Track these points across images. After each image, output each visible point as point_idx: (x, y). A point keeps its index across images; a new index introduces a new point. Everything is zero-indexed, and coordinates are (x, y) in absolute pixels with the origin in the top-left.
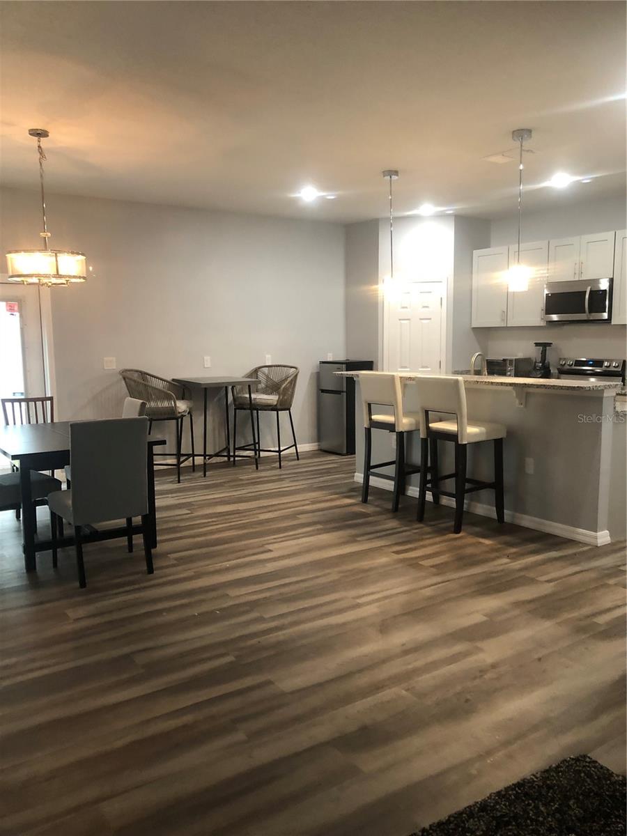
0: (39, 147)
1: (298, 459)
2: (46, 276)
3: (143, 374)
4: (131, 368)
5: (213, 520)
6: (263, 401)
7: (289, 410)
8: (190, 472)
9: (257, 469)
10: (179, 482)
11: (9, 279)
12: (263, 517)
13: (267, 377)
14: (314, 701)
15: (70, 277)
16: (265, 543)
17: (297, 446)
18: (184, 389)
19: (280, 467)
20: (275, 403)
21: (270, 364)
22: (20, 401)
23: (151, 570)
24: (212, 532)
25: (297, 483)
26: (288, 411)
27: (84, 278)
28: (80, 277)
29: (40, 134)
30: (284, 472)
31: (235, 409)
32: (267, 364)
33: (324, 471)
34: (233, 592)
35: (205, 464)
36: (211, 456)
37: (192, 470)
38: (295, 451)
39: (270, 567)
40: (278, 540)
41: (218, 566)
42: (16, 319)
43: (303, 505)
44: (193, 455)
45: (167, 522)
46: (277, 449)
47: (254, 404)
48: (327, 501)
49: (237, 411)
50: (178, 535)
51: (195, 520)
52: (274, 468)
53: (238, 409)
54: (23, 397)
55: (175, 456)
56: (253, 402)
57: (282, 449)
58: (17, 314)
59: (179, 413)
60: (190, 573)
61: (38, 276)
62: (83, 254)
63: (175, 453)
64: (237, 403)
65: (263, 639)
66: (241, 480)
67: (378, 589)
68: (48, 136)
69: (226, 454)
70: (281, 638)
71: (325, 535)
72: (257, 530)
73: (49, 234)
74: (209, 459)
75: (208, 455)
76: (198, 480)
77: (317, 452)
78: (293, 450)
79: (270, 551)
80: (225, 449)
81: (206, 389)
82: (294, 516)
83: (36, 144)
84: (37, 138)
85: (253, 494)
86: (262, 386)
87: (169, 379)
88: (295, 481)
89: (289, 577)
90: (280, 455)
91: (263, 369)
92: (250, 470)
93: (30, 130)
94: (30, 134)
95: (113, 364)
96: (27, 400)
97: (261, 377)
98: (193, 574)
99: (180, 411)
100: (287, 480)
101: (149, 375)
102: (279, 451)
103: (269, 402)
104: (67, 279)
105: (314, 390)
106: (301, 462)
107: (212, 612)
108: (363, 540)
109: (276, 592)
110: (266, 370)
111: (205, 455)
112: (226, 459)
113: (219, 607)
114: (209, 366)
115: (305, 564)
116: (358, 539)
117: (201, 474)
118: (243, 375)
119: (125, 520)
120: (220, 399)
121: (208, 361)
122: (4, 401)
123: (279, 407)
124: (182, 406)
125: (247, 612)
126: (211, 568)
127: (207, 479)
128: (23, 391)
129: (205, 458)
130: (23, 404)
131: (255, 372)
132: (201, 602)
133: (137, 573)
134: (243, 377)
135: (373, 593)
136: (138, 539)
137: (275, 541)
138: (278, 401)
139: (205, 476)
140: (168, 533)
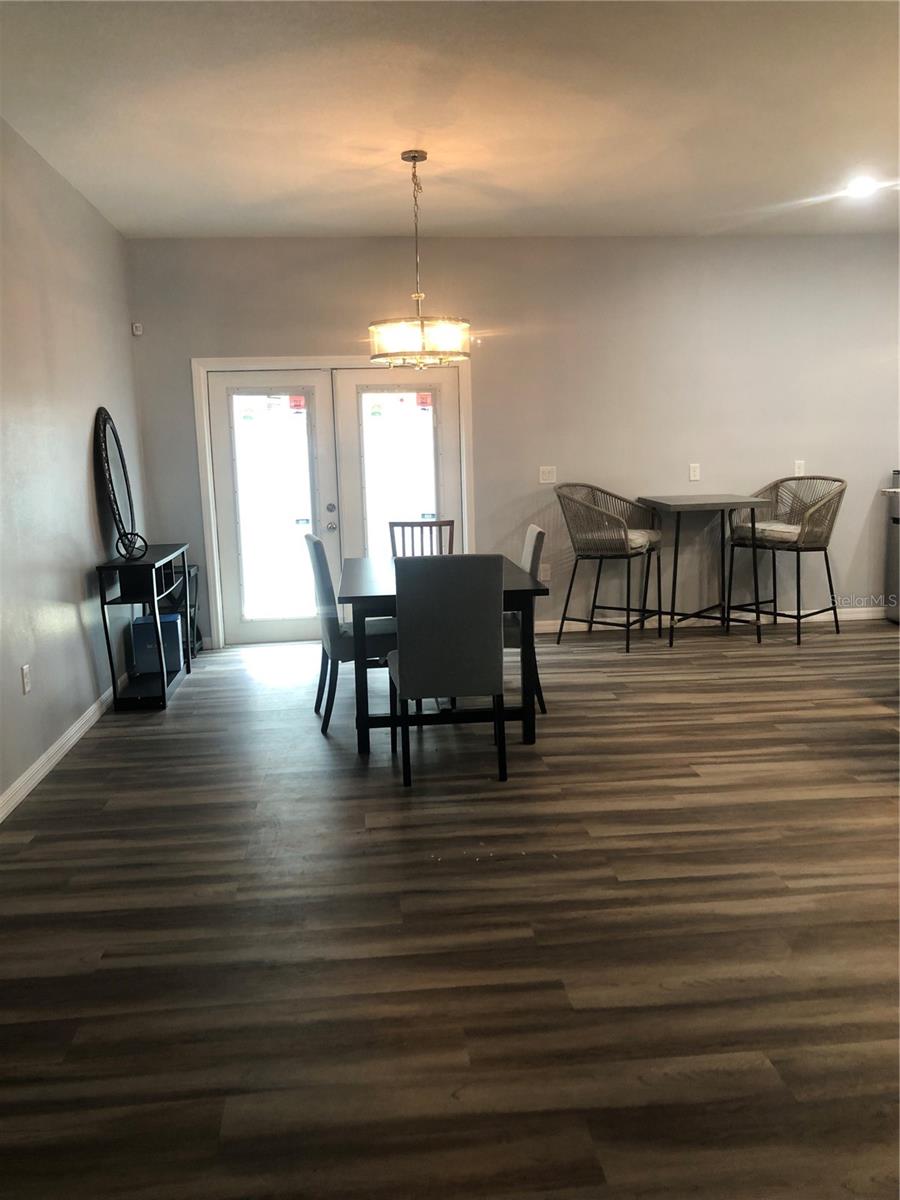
0: (414, 175)
1: (838, 632)
2: (412, 354)
3: (593, 490)
4: (575, 481)
5: (639, 713)
6: (776, 535)
7: (825, 549)
8: (655, 638)
9: (759, 641)
10: (628, 651)
11: (372, 361)
12: (719, 719)
13: (795, 496)
14: (610, 1034)
15: (444, 353)
16: (694, 761)
17: (838, 610)
18: (650, 513)
19: (799, 643)
20: (795, 539)
21: (802, 475)
22: (430, 525)
23: (503, 777)
24: (626, 733)
25: (812, 672)
26: (823, 552)
27: (465, 354)
28: (458, 354)
29: (415, 156)
30: (803, 652)
31: (733, 546)
32: (797, 475)
33: (874, 655)
34: (596, 830)
35: (672, 627)
36: (686, 616)
37: (657, 635)
38: (833, 619)
39: (679, 801)
40: (719, 760)
41: (600, 786)
42: (428, 416)
43: (797, 709)
44: (660, 613)
45: (571, 708)
46: (795, 613)
47: (761, 539)
48: (848, 706)
49: (736, 548)
50: (576, 729)
51: (613, 711)
52: (791, 643)
53: (737, 545)
54: (434, 520)
55: (637, 613)
56: (757, 535)
57: (802, 613)
58: (430, 408)
59: (632, 549)
60: (556, 790)
61: (404, 354)
62: (464, 321)
63: (637, 608)
64: (736, 537)
65: (593, 914)
66: (725, 657)
67: (835, 870)
68: (426, 158)
69: (718, 615)
70: (621, 918)
71: (802, 763)
72: (698, 738)
73: (423, 295)
74: (679, 620)
75: (678, 614)
76: (660, 650)
77: (881, 622)
78: (828, 616)
79: (696, 775)
80: (717, 606)
81: (679, 513)
82: (769, 725)
83: (411, 171)
84: (411, 164)
85: (728, 681)
86: (783, 509)
87: (632, 496)
88: (807, 667)
89: (698, 821)
90: (799, 623)
91: (789, 482)
92: (748, 643)
93: (404, 153)
94: (403, 159)
95: (551, 475)
96: (440, 524)
97: (786, 496)
98: (559, 791)
99: (634, 546)
100: (799, 665)
101: (602, 492)
102: (798, 617)
103: (786, 536)
104: (441, 357)
105: (882, 518)
106: (841, 636)
107: (548, 855)
108: (864, 781)
109: (663, 842)
110: (793, 484)
111: (672, 614)
112: (718, 622)
113: (561, 849)
114: (698, 478)
115: (739, 807)
116: (859, 778)
117: (667, 642)
118: (752, 493)
119: (491, 699)
120: (712, 530)
121: (696, 471)
122: (393, 525)
123: (801, 545)
124: (638, 538)
125: (598, 865)
126: (589, 787)
127: (674, 650)
128: (434, 512)
129: (672, 619)
130: (434, 529)
131: (776, 487)
132: (543, 835)
133: (484, 777)
134: (752, 496)
135: (824, 876)
136: (514, 728)
137: (714, 760)
138: (800, 535)
139: (671, 645)
140: (564, 726)
